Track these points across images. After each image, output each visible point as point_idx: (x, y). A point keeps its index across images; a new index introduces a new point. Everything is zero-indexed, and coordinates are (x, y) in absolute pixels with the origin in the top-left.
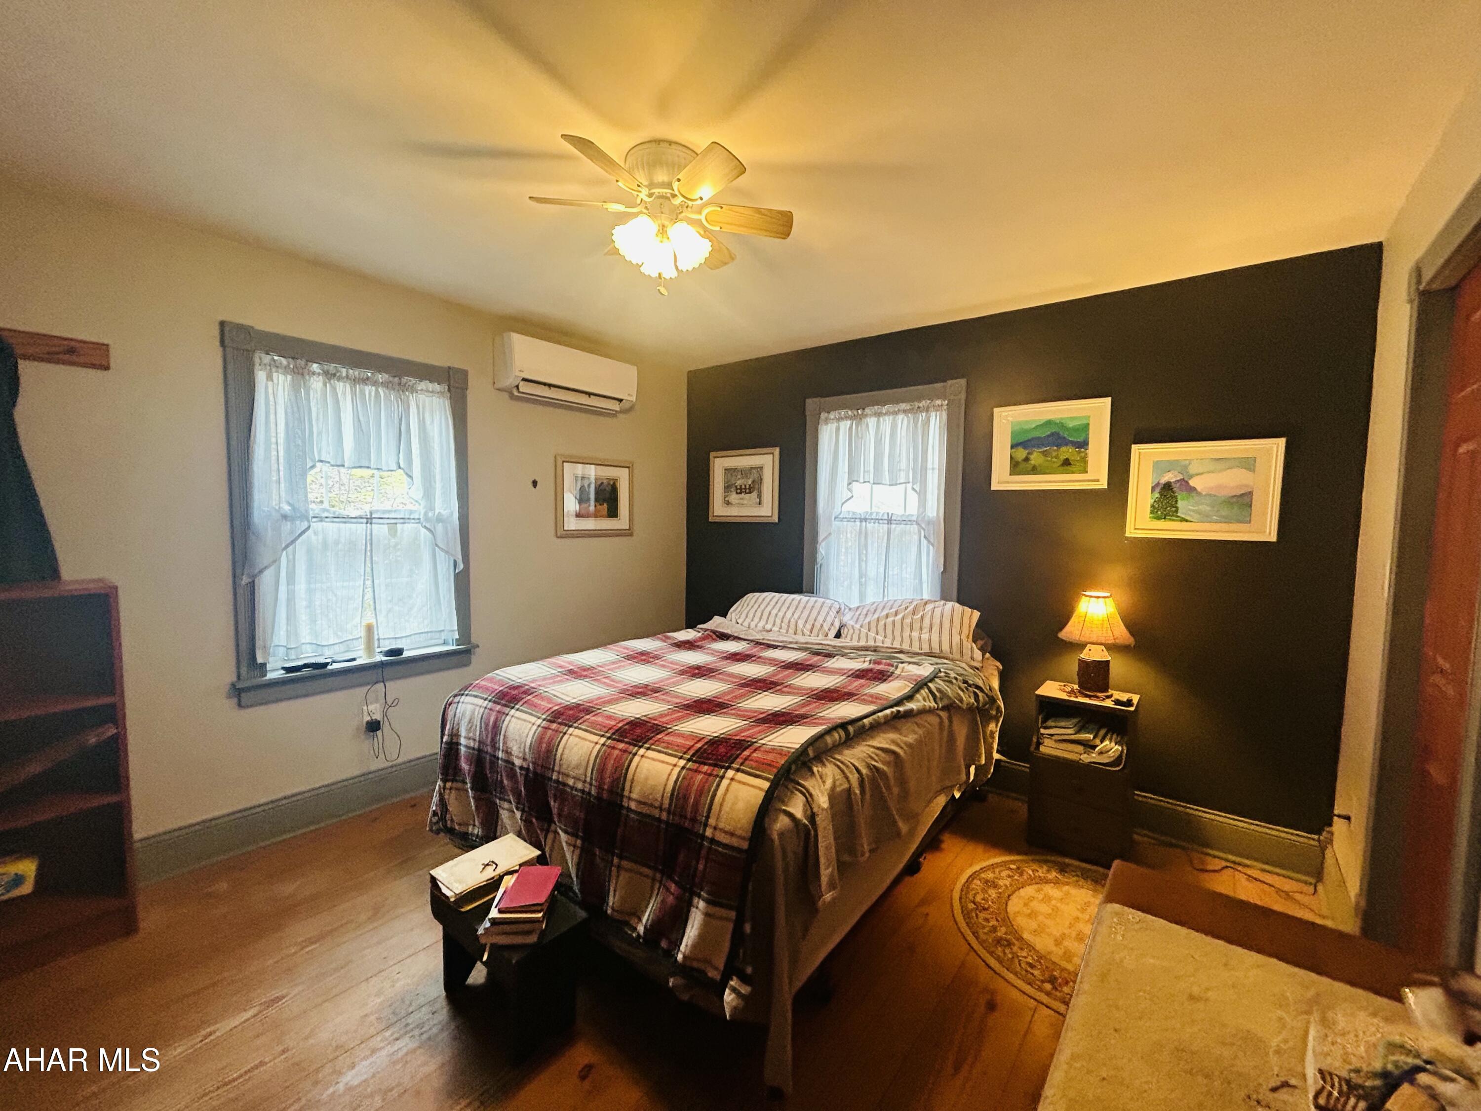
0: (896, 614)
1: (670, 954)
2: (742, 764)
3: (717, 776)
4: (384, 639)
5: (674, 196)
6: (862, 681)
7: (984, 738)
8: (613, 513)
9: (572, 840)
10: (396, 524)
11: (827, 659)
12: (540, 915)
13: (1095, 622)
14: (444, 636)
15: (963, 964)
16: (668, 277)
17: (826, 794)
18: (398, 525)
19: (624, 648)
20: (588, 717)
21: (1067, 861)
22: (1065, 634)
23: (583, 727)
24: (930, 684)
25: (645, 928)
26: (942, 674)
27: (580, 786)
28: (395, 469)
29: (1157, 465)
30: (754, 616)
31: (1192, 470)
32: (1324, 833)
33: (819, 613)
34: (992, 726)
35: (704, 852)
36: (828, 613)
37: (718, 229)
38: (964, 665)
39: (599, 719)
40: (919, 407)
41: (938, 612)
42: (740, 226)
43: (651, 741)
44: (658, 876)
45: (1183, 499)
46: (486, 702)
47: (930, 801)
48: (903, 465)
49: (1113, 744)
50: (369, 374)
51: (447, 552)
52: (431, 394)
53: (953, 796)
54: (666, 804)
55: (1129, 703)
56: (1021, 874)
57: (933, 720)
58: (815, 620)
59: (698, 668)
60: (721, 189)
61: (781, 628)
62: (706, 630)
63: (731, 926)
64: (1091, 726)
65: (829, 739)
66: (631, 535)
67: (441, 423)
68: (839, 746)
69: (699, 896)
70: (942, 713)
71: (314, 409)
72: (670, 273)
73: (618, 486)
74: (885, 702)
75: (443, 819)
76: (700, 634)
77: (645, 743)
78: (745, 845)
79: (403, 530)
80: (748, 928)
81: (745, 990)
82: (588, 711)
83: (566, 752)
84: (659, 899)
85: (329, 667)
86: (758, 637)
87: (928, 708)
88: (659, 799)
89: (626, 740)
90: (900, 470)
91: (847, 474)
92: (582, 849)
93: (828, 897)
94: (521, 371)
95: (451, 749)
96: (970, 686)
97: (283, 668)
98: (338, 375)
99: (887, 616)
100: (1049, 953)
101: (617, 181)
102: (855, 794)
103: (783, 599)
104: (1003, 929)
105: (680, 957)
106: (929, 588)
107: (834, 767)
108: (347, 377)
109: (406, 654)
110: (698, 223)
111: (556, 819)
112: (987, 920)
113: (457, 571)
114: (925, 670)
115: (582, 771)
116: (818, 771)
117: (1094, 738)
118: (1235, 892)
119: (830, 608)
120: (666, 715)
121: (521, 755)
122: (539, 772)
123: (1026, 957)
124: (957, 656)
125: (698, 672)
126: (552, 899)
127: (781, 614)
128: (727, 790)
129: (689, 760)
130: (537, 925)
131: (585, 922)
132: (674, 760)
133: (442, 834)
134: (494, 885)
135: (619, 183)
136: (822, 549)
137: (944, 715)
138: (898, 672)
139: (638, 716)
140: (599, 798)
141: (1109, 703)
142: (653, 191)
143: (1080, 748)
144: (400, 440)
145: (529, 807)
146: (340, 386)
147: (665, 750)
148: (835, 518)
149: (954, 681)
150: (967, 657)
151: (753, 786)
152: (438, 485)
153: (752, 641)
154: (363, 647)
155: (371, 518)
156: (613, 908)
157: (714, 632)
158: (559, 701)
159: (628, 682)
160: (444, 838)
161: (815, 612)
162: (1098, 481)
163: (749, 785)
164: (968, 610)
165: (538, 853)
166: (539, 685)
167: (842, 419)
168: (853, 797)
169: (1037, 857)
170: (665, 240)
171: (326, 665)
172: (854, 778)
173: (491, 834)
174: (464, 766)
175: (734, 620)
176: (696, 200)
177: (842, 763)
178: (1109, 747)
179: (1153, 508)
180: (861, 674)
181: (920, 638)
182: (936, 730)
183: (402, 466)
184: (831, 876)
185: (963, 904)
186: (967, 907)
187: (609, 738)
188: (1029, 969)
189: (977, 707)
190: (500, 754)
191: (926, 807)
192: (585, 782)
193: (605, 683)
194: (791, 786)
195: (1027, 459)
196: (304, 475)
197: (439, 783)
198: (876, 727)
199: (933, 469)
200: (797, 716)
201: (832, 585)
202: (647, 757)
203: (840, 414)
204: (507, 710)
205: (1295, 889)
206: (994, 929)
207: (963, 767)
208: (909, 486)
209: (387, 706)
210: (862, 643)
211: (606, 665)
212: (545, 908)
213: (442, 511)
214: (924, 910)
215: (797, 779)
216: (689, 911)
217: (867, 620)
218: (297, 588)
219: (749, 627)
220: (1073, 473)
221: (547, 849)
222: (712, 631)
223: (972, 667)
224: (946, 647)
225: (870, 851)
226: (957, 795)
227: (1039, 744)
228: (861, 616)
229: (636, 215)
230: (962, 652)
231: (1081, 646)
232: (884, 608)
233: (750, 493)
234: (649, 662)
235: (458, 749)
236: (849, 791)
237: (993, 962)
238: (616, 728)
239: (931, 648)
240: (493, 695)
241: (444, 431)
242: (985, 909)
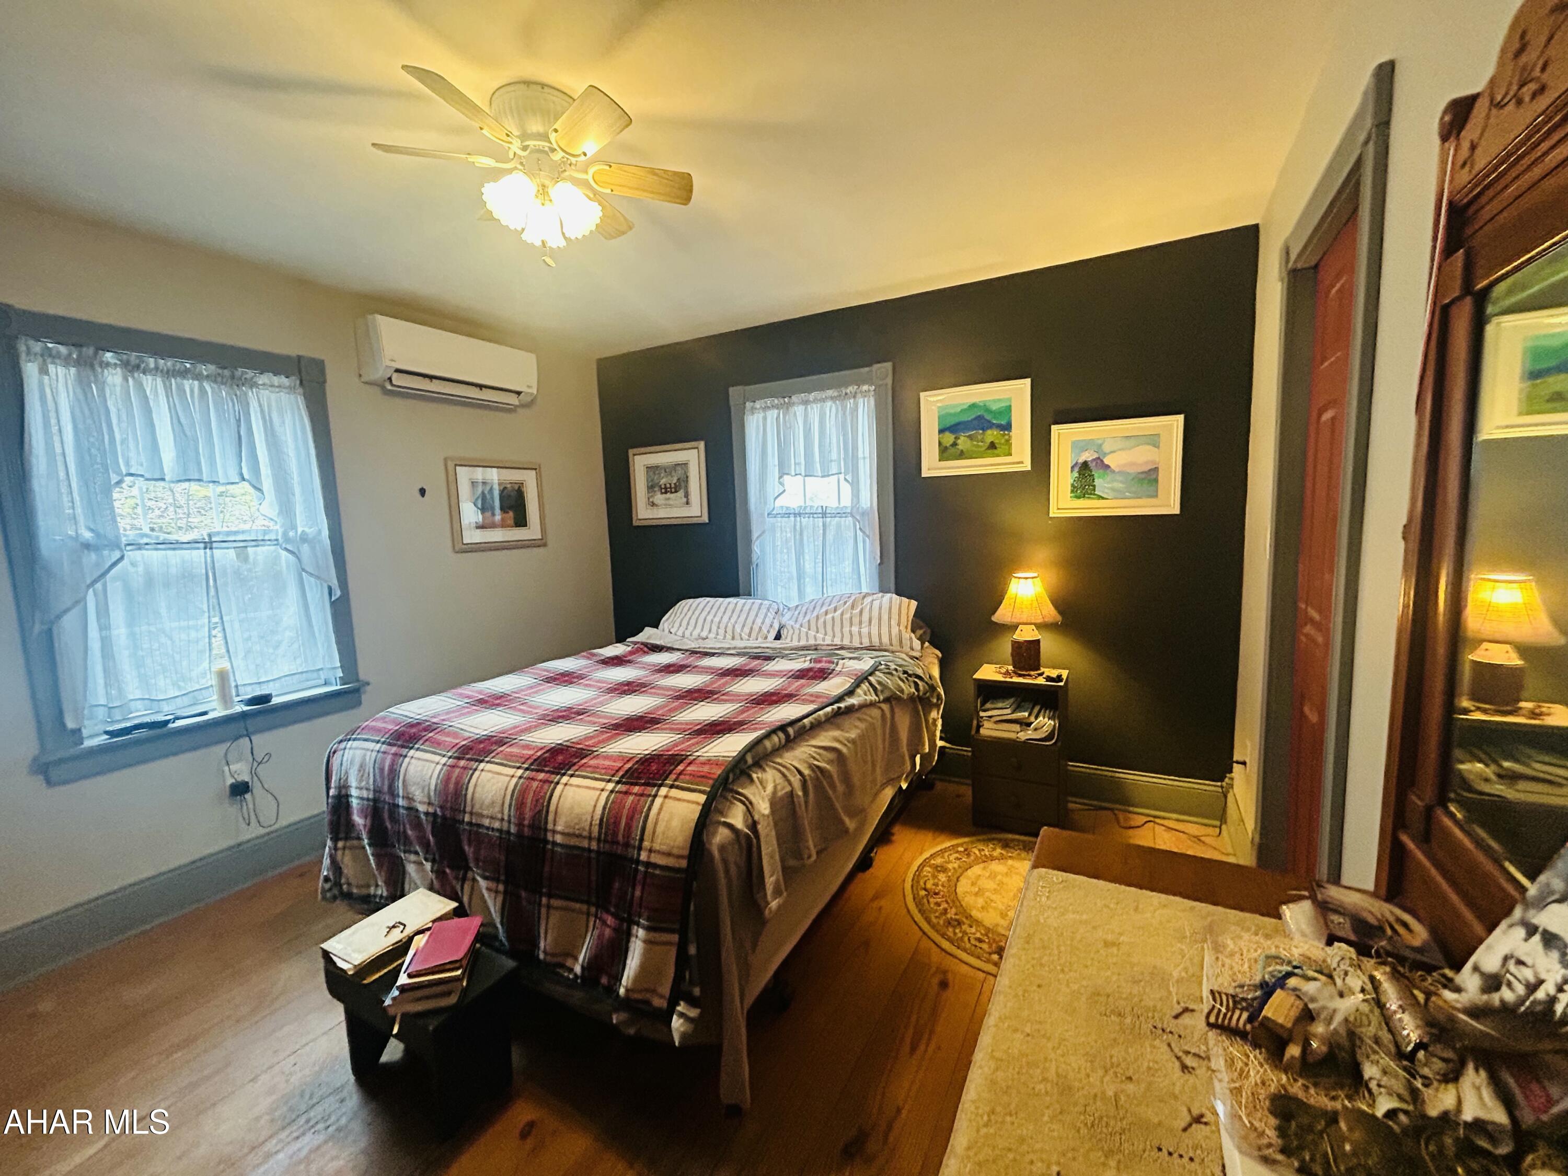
0: (835, 610)
1: (611, 990)
2: (675, 780)
3: (649, 795)
4: (245, 685)
5: (553, 150)
6: (802, 681)
7: (927, 728)
8: (521, 521)
9: (492, 885)
10: (246, 547)
11: (767, 662)
12: (459, 972)
13: (1025, 603)
14: (323, 676)
15: (916, 951)
16: (555, 246)
17: (766, 800)
18: (249, 549)
19: (545, 670)
20: (501, 749)
21: (1010, 836)
22: (998, 617)
23: (497, 761)
24: (870, 678)
25: (583, 967)
26: (883, 667)
27: (497, 825)
28: (237, 481)
29: (1075, 445)
30: (688, 624)
31: (1106, 448)
32: (1227, 780)
33: (757, 615)
34: (934, 714)
35: (640, 877)
36: (766, 615)
37: (609, 191)
38: (904, 656)
39: (514, 750)
40: (846, 394)
41: (876, 604)
42: (630, 188)
43: (576, 767)
44: (593, 910)
45: (1099, 477)
46: (379, 745)
47: (876, 795)
48: (834, 456)
49: (1046, 719)
50: (188, 366)
51: (318, 577)
52: (277, 390)
53: (901, 787)
54: (595, 833)
55: (1059, 678)
56: (968, 855)
57: (875, 712)
58: (753, 623)
59: (629, 684)
60: (606, 142)
61: (717, 634)
62: (635, 643)
63: (673, 952)
64: (1027, 705)
65: (768, 744)
66: (545, 545)
67: (294, 424)
68: (777, 751)
69: (638, 924)
70: (884, 706)
71: (113, 410)
72: (557, 242)
73: (524, 489)
74: (825, 700)
75: (338, 884)
76: (629, 649)
77: (568, 770)
78: (684, 863)
79: (256, 553)
80: (692, 950)
81: (693, 1013)
82: (501, 742)
83: (479, 789)
84: (596, 932)
85: (171, 725)
86: (692, 645)
87: (868, 702)
88: (587, 828)
89: (547, 769)
90: (831, 461)
91: (777, 468)
92: (505, 893)
93: (774, 904)
94: (392, 360)
95: (340, 804)
96: (910, 676)
97: (106, 733)
98: (143, 366)
99: (826, 613)
100: (997, 925)
101: (481, 129)
102: (798, 796)
103: (718, 604)
104: (954, 910)
105: (622, 991)
106: (867, 579)
107: (774, 771)
108: (157, 368)
109: (275, 701)
110: (585, 184)
111: (472, 865)
112: (938, 904)
113: (333, 599)
114: (866, 664)
115: (497, 809)
116: (758, 778)
117: (1030, 715)
118: (1155, 843)
119: (768, 610)
120: (592, 738)
121: (426, 800)
122: (448, 816)
123: (974, 934)
124: (896, 647)
125: (628, 688)
126: (473, 954)
127: (717, 619)
128: (661, 809)
129: (618, 783)
130: (458, 984)
131: (513, 973)
132: (601, 785)
133: (338, 902)
134: (402, 948)
135: (483, 131)
136: (756, 548)
137: (885, 707)
138: (838, 669)
139: (559, 742)
140: (519, 835)
141: (1041, 681)
142: (527, 143)
143: (1017, 727)
144: (240, 446)
145: (440, 856)
146: (148, 381)
147: (592, 775)
148: (768, 514)
149: (894, 672)
150: (907, 648)
151: (688, 801)
152: (298, 498)
153: (687, 650)
154: (215, 697)
155: (211, 542)
156: (545, 952)
157: (645, 645)
158: (467, 734)
159: (549, 707)
160: (341, 906)
161: (753, 614)
162: (1022, 463)
163: (684, 800)
164: (905, 600)
165: (454, 905)
166: (444, 720)
167: (769, 407)
168: (795, 800)
169: (981, 837)
170: (547, 202)
171: (166, 723)
172: (796, 780)
173: (397, 893)
174: (358, 819)
175: (667, 631)
176: (579, 156)
177: (784, 767)
178: (1042, 723)
179: (1074, 489)
180: (802, 674)
181: (860, 633)
182: (878, 724)
183: (246, 476)
184: (777, 882)
185: (915, 892)
186: (918, 894)
187: (527, 769)
188: (977, 944)
189: (918, 695)
190: (401, 802)
191: (872, 802)
192: (502, 819)
193: (520, 710)
194: (729, 796)
195: (954, 444)
196: (107, 491)
197: (329, 843)
198: (817, 726)
199: (864, 458)
200: (735, 723)
201: (770, 584)
202: (571, 785)
203: (766, 403)
204: (404, 751)
205: (1203, 833)
206: (945, 911)
207: (907, 758)
208: (842, 477)
209: (256, 762)
210: (803, 643)
211: (522, 690)
212: (464, 963)
213: (307, 530)
214: (875, 905)
215: (735, 788)
216: (628, 941)
217: (807, 619)
218: (114, 632)
219: (683, 637)
220: (998, 456)
221: (465, 899)
222: (642, 644)
223: (912, 658)
224: (885, 640)
225: (818, 853)
226: (904, 786)
227: (979, 727)
228: (801, 615)
229: (510, 171)
230: (901, 642)
231: (1014, 627)
232: (823, 604)
233: (676, 492)
234: (571, 683)
235: (348, 802)
236: (791, 794)
237: (946, 945)
238: (535, 757)
239: (871, 641)
240: (387, 736)
241: (299, 433)
242: (936, 894)
